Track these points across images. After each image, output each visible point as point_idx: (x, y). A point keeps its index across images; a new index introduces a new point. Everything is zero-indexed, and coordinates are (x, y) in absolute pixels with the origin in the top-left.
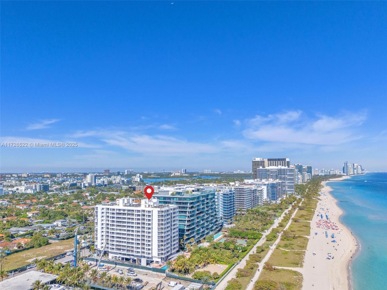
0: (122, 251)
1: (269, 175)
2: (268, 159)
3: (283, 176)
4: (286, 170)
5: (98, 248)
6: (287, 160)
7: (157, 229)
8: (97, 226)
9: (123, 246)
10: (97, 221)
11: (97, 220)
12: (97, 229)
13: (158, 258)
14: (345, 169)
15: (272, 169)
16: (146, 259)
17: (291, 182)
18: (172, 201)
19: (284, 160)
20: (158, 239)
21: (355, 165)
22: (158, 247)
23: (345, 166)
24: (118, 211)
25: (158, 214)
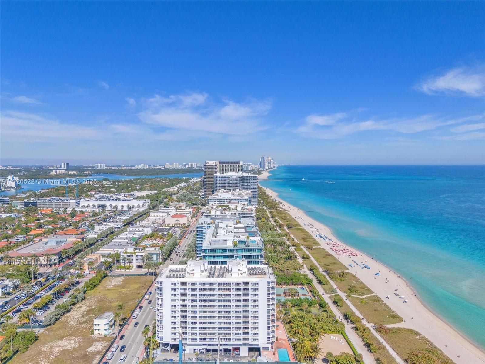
0: (207, 340)
1: (229, 183)
2: (220, 162)
3: (246, 184)
4: (249, 177)
5: (163, 341)
6: (241, 163)
7: (267, 305)
8: (162, 309)
9: (209, 334)
10: (162, 302)
11: (162, 300)
12: (162, 313)
13: (267, 343)
14: (262, 163)
15: (232, 176)
16: (248, 346)
17: (254, 191)
18: (235, 254)
19: (238, 163)
20: (268, 318)
21: (269, 158)
22: (268, 329)
23: (262, 161)
24: (201, 286)
25: (268, 285)
